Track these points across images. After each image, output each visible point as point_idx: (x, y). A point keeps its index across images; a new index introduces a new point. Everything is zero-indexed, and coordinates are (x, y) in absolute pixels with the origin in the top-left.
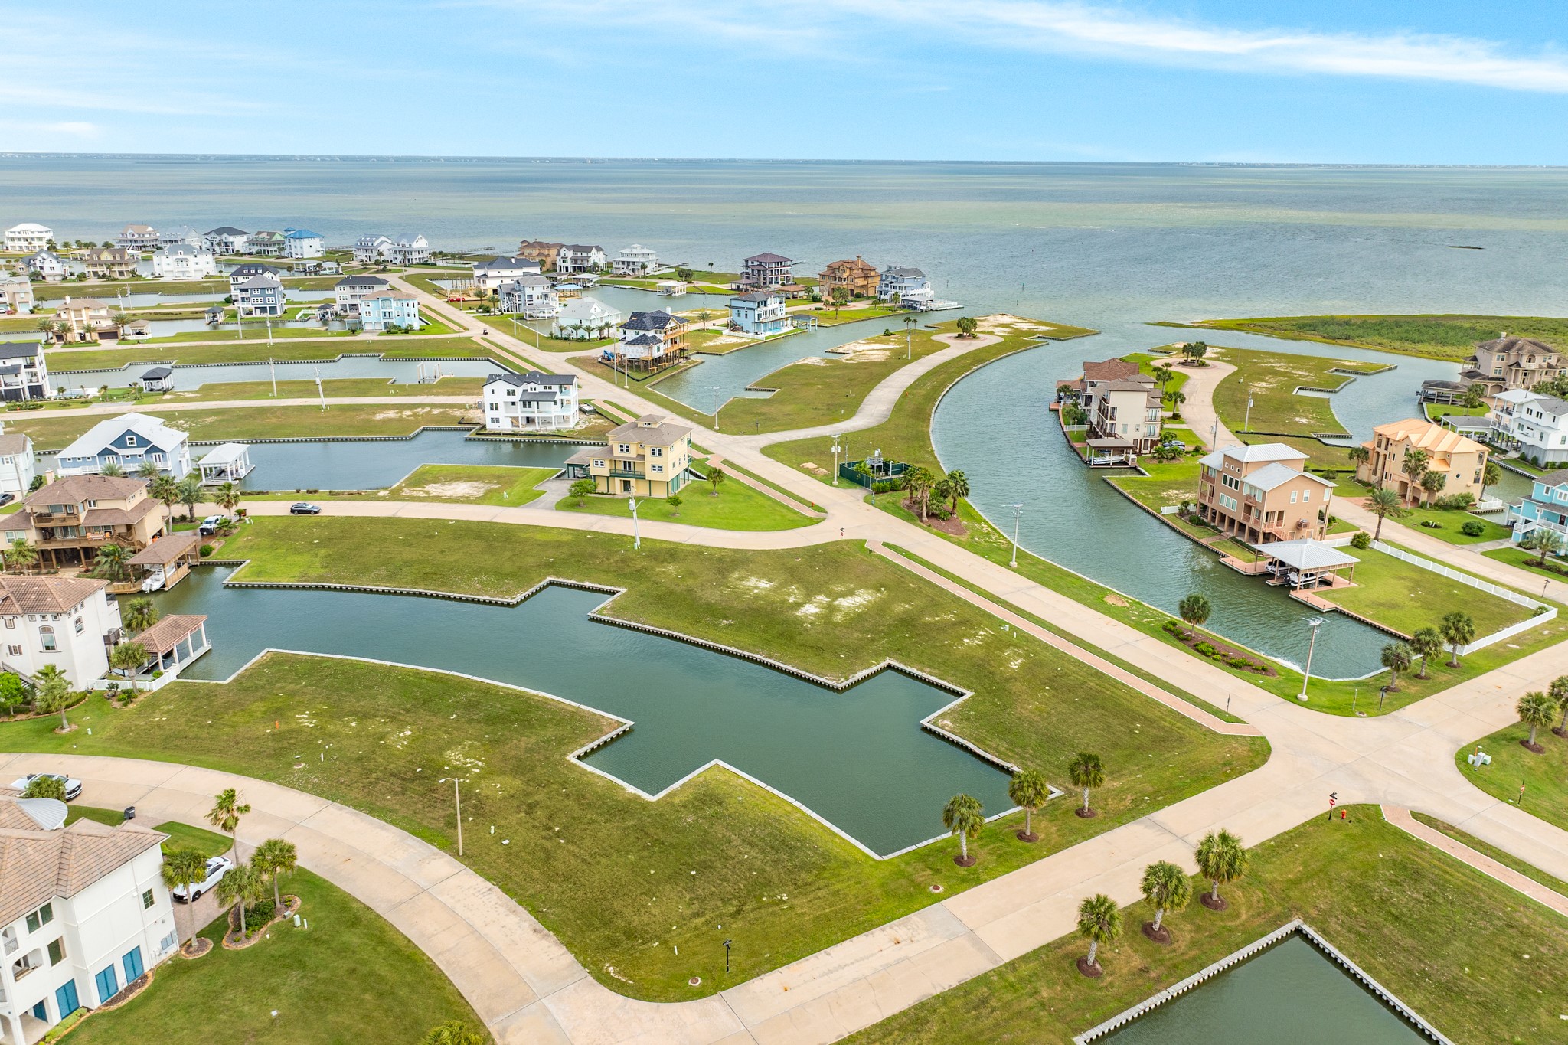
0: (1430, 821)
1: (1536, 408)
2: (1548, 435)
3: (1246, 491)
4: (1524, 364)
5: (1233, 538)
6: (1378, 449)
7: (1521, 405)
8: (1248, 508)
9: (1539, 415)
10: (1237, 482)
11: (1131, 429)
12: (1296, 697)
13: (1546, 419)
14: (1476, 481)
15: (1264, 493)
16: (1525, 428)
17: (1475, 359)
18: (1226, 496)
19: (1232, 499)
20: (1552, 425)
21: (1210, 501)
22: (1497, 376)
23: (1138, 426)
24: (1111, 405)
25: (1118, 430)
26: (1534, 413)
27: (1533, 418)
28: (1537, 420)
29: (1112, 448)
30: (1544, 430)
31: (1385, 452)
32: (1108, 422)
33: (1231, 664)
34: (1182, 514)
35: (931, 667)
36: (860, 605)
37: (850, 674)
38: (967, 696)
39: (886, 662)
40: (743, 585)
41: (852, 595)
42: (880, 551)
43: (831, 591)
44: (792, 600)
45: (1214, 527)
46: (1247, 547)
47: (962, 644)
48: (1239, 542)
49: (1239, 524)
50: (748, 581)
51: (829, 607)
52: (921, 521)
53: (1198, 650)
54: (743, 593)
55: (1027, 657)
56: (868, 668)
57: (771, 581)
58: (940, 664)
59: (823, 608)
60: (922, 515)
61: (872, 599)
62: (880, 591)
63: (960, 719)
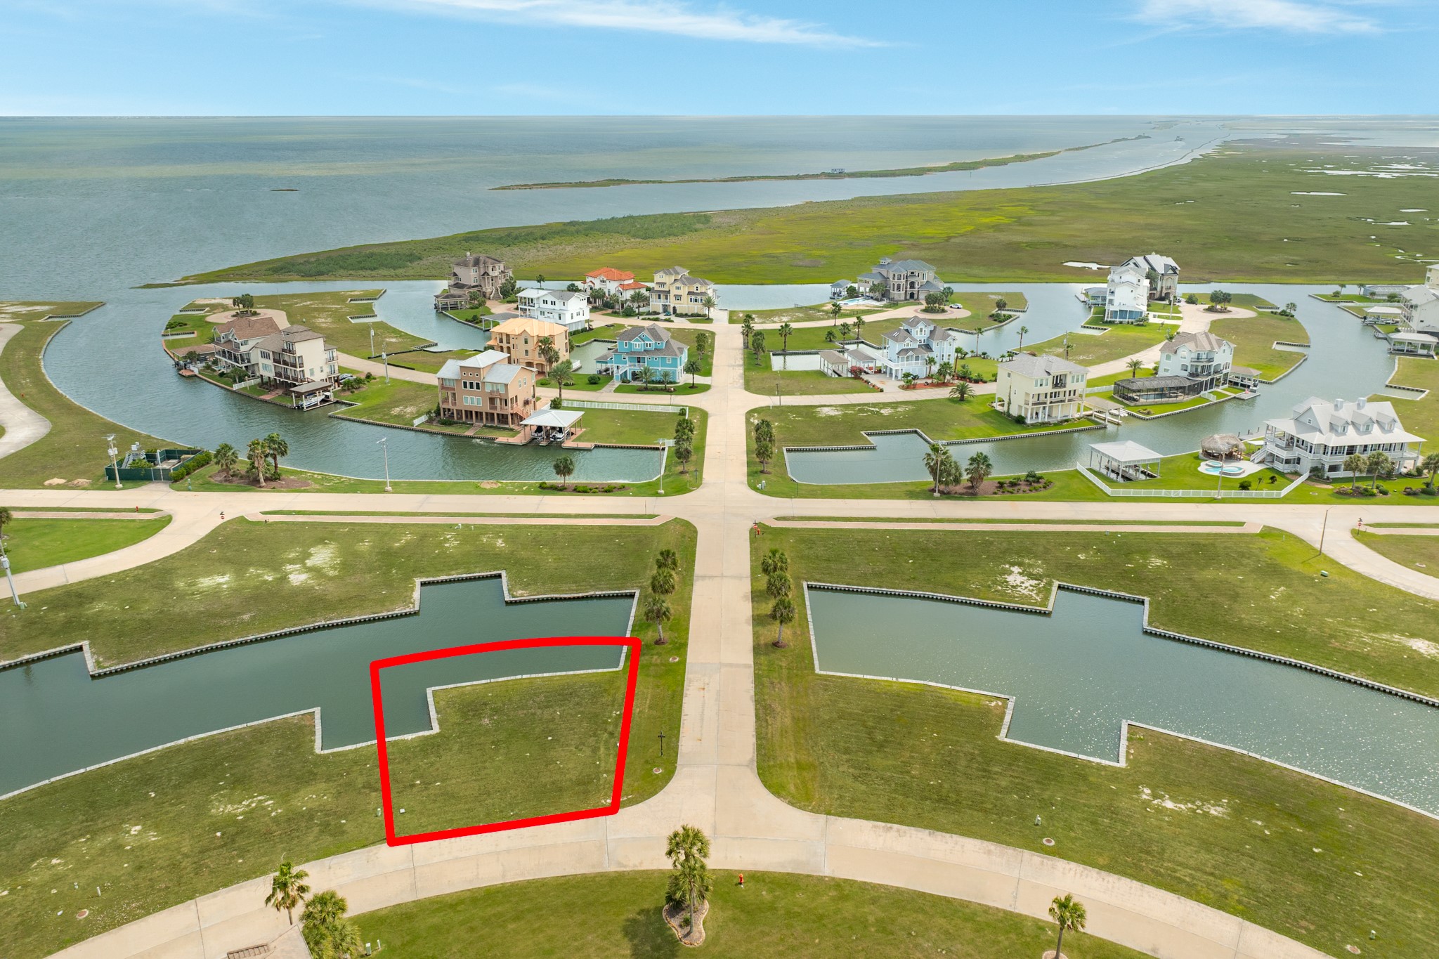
0: (784, 519)
1: (550, 299)
2: (564, 314)
3: (488, 389)
4: (491, 273)
5: (485, 426)
6: (501, 344)
7: (538, 298)
8: (492, 400)
9: (553, 303)
10: (478, 384)
11: (317, 371)
12: (657, 493)
13: (559, 305)
14: (567, 351)
15: (506, 385)
16: (546, 313)
17: (455, 275)
18: (469, 397)
19: (475, 398)
20: (563, 307)
21: (454, 404)
22: (476, 284)
23: (321, 368)
24: (298, 354)
25: (307, 375)
26: (549, 302)
27: (549, 306)
28: (553, 307)
29: (317, 390)
30: (560, 312)
31: (508, 345)
32: (298, 369)
33: (606, 491)
34: (430, 421)
35: (453, 570)
36: (331, 558)
37: (407, 600)
38: (504, 574)
39: (418, 581)
40: (203, 587)
41: (311, 555)
42: (272, 519)
43: (289, 559)
44: (270, 579)
45: (464, 423)
46: (500, 428)
47: (448, 548)
48: (491, 427)
49: (487, 413)
50: (202, 583)
51: (309, 570)
52: (260, 487)
53: (579, 492)
54: (215, 592)
55: (500, 537)
56: (413, 591)
57: (224, 574)
58: (456, 565)
59: (307, 572)
60: (258, 481)
61: (332, 551)
62: (326, 543)
63: (526, 586)
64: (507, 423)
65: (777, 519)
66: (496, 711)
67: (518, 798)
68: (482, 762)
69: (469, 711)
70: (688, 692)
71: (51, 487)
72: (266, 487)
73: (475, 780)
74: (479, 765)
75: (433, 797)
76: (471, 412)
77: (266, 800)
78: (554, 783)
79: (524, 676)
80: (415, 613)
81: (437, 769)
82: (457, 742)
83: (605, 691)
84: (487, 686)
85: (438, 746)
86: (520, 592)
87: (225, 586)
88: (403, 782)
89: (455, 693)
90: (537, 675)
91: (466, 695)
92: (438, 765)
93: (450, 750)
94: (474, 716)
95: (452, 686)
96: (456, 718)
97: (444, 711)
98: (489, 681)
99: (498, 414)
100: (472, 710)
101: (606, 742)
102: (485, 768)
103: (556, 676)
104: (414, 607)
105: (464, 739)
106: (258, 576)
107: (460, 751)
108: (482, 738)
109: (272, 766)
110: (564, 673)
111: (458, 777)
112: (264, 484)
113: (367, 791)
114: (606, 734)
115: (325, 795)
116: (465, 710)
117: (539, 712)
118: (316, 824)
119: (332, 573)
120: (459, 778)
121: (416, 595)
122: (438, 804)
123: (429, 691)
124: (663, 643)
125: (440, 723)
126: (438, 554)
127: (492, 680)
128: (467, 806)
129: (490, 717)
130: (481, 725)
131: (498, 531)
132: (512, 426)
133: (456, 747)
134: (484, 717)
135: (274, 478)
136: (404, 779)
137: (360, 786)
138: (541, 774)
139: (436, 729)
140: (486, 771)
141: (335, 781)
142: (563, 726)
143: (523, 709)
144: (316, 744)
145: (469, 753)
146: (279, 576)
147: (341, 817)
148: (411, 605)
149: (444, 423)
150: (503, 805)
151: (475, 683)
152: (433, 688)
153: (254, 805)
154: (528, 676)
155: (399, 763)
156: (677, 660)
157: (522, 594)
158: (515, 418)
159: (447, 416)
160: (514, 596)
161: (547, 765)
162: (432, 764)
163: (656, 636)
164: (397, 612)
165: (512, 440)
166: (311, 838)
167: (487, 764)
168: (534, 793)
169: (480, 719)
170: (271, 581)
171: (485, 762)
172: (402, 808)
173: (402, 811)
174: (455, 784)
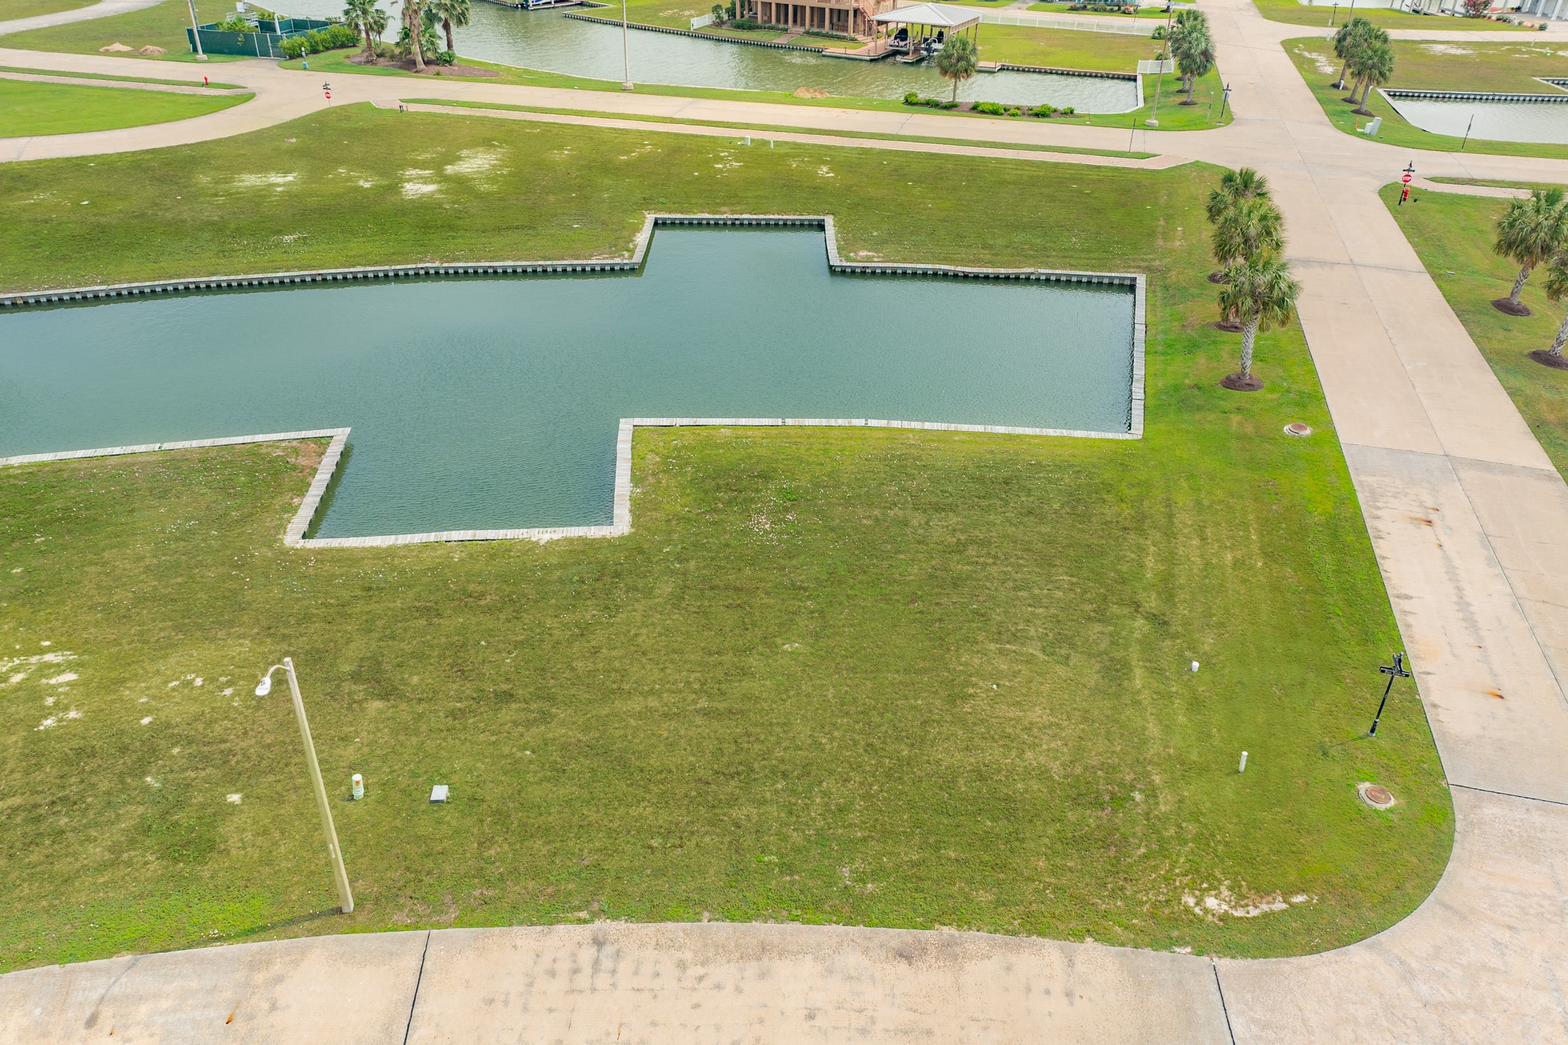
0: (1452, 181)
5: (808, 30)
12: (1144, 124)
33: (1037, 115)
34: (719, 23)
35: (725, 205)
36: (494, 166)
37: (624, 243)
38: (829, 221)
39: (650, 218)
40: (240, 187)
41: (460, 158)
42: (413, 108)
43: (417, 161)
44: (367, 185)
45: (772, 28)
46: (832, 37)
47: (721, 171)
48: (817, 34)
49: (812, 8)
50: (243, 181)
51: (447, 179)
52: (417, 72)
53: (983, 112)
54: (260, 195)
55: (825, 163)
56: (638, 230)
57: (287, 172)
58: (732, 198)
59: (439, 182)
60: (414, 63)
61: (499, 156)
62: (494, 145)
63: (877, 245)
64: (846, 30)
65: (1433, 180)
66: (793, 500)
67: (853, 817)
68: (739, 651)
69: (718, 488)
70: (1378, 524)
71: (107, 53)
72: (427, 72)
73: (705, 713)
74: (728, 658)
75: (556, 757)
76: (787, 6)
77: (58, 668)
78: (982, 778)
79: (873, 423)
80: (633, 270)
81: (595, 651)
82: (673, 572)
83: (1108, 488)
84: (774, 431)
85: (617, 575)
86: (863, 253)
87: (279, 189)
88: (481, 676)
89: (689, 439)
90: (906, 424)
91: (717, 446)
92: (598, 637)
93: (648, 593)
94: (729, 503)
95: (686, 421)
96: (680, 505)
97: (652, 480)
98: (779, 422)
99: (831, 10)
100: (729, 488)
101: (1147, 645)
102: (745, 673)
103: (956, 432)
104: (631, 257)
105: (692, 564)
106: (349, 179)
107: (676, 600)
108: (748, 571)
109: (147, 561)
110: (980, 428)
111: (652, 692)
112: (423, 66)
113: (359, 690)
114: (1140, 622)
115: (229, 684)
116: (710, 484)
117: (917, 519)
118: (147, 789)
119: (485, 187)
120: (658, 695)
121: (642, 238)
122: (566, 790)
123: (626, 427)
124: (1251, 387)
125: (638, 509)
126: (698, 178)
127: (789, 422)
128: (663, 818)
129: (777, 514)
130: (745, 532)
131: (820, 155)
132: (852, 35)
133: (666, 588)
134: (759, 512)
135: (443, 62)
136: (486, 669)
137: (347, 668)
138: (933, 731)
139: (621, 524)
140: (747, 684)
141: (285, 637)
142: (994, 570)
143: (871, 505)
144: (295, 520)
145: (702, 612)
146: (385, 183)
147: (232, 779)
148: (626, 254)
149: (740, 27)
150: (796, 838)
151: (743, 421)
152: (638, 421)
153: (17, 678)
154: (883, 423)
155: (490, 610)
156: (1308, 432)
157: (864, 257)
158: (859, 19)
159: (746, 16)
160: (848, 259)
161: (952, 700)
162: (584, 631)
163: (1231, 369)
164: (595, 261)
165: (852, 52)
166: (96, 852)
167: (753, 661)
168: (911, 805)
169: (747, 514)
170: (367, 189)
171: (749, 649)
172: (443, 779)
173: (440, 792)
174: (640, 716)
